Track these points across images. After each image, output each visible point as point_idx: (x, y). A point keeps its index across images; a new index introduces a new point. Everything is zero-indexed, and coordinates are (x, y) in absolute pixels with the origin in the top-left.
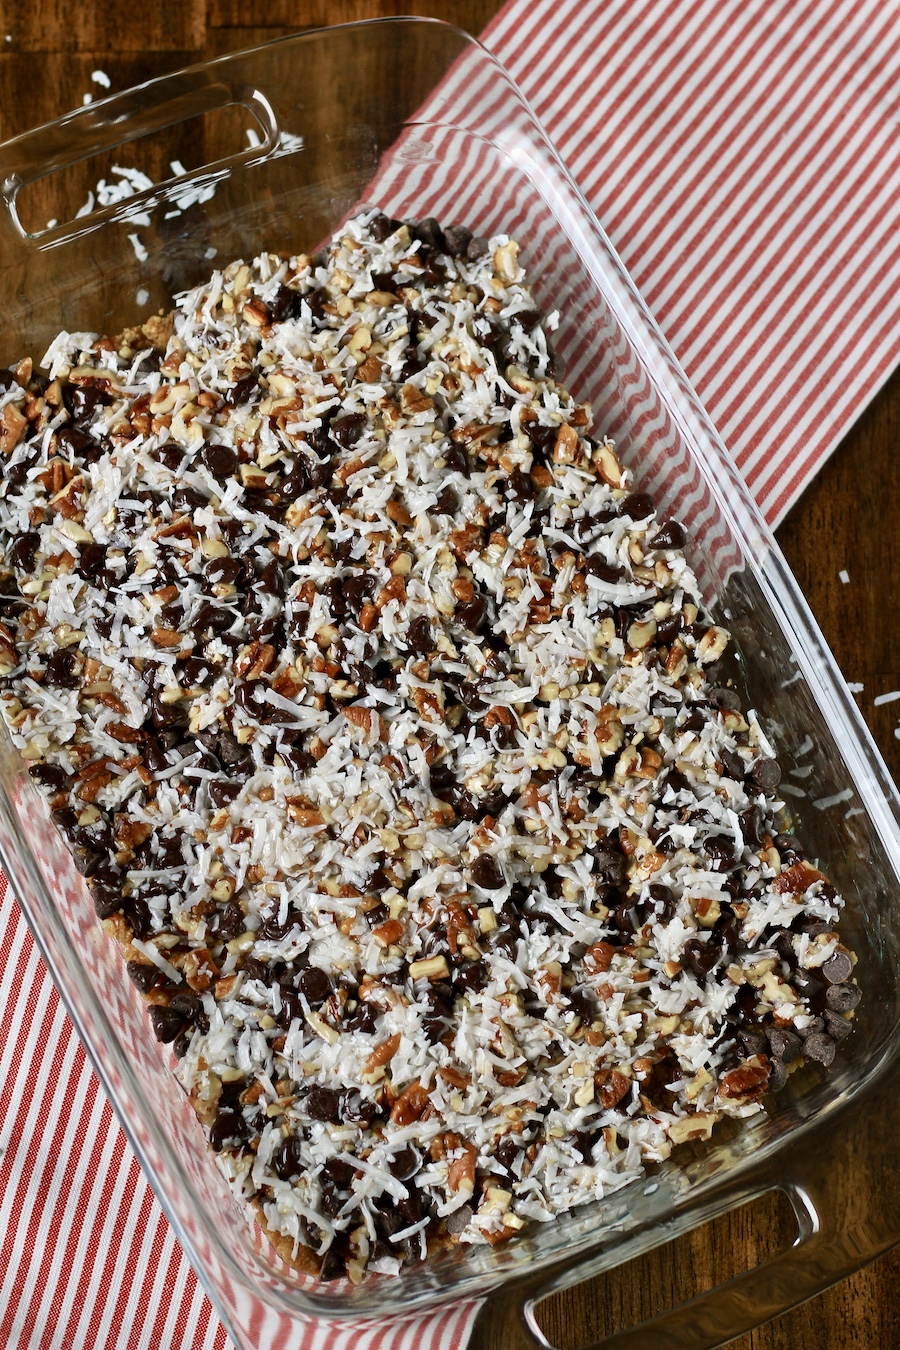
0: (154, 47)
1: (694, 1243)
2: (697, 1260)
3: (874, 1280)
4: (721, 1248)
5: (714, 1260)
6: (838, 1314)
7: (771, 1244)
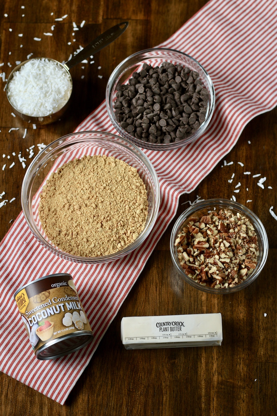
0: (90, 23)
1: (202, 299)
2: (203, 303)
3: (246, 310)
4: (209, 300)
5: (207, 303)
6: (236, 317)
7: (221, 300)
